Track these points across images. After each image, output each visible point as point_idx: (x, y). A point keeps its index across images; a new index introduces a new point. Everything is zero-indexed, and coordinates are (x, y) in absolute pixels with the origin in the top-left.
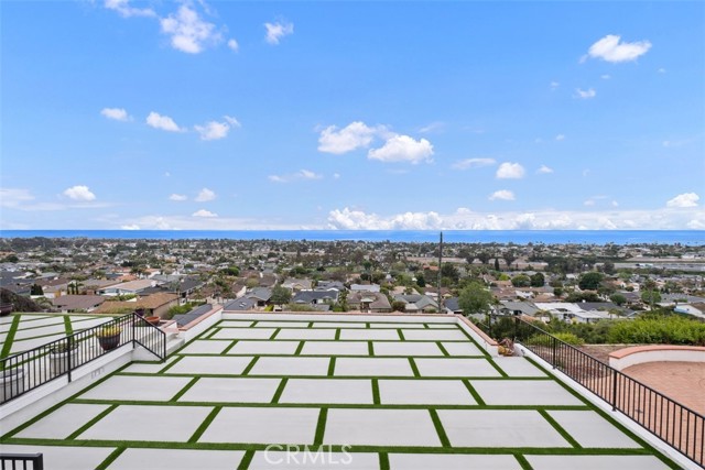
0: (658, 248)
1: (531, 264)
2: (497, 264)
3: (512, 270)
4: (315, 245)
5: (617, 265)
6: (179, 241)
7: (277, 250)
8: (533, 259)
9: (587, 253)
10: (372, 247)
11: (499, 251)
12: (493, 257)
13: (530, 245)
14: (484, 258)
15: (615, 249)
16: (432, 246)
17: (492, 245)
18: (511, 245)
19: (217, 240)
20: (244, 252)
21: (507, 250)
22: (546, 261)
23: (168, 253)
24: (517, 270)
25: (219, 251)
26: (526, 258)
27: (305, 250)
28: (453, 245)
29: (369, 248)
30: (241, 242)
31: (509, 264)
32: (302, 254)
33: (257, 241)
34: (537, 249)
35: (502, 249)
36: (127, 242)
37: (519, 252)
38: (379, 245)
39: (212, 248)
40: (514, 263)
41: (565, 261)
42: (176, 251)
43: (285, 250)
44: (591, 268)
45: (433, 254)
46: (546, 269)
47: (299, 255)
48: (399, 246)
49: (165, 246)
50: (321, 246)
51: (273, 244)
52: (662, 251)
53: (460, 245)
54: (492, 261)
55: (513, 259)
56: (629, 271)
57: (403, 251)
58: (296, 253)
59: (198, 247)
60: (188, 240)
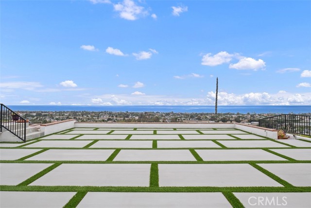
4: (133, 114)
6: (59, 112)
7: (113, 117)
10: (164, 115)
11: (232, 117)
12: (229, 120)
13: (248, 114)
14: (224, 120)
16: (196, 115)
17: (228, 114)
18: (238, 114)
19: (80, 112)
20: (94, 118)
21: (236, 116)
23: (53, 118)
25: (81, 117)
26: (246, 120)
27: (127, 117)
28: (207, 114)
29: (162, 116)
30: (93, 112)
32: (126, 119)
33: (102, 112)
34: (252, 116)
35: (233, 116)
36: (31, 112)
37: (243, 118)
38: (168, 114)
39: (77, 115)
42: (57, 117)
43: (116, 117)
45: (197, 119)
47: (124, 119)
48: (178, 115)
49: (51, 115)
50: (137, 115)
51: (110, 114)
57: (181, 117)
58: (122, 118)
59: (70, 115)
60: (64, 112)
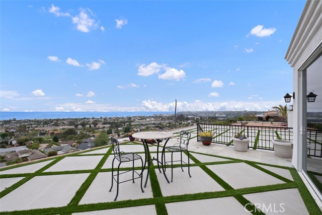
0: (141, 117)
1: (105, 126)
2: (90, 127)
3: (97, 129)
5: (132, 124)
8: (104, 123)
9: (122, 120)
12: (87, 124)
14: (83, 125)
15: (130, 118)
18: (93, 118)
21: (92, 120)
22: (109, 124)
24: (99, 128)
26: (101, 123)
31: (95, 126)
34: (105, 119)
35: (90, 120)
37: (98, 121)
40: (97, 126)
41: (117, 123)
44: (124, 125)
46: (110, 127)
52: (142, 118)
53: (68, 119)
54: (88, 126)
55: (97, 124)
56: (136, 125)
